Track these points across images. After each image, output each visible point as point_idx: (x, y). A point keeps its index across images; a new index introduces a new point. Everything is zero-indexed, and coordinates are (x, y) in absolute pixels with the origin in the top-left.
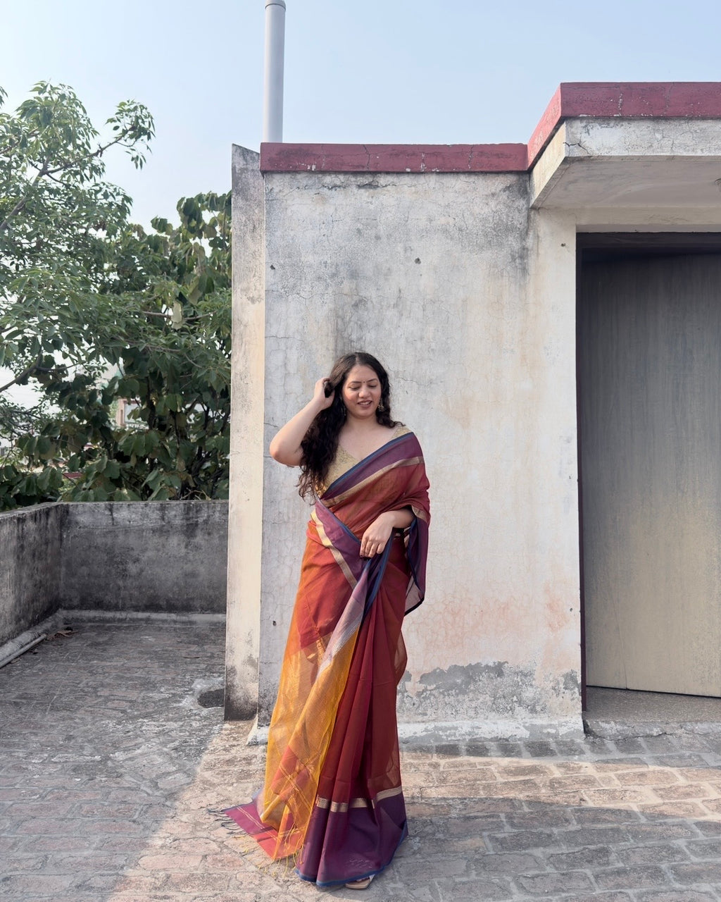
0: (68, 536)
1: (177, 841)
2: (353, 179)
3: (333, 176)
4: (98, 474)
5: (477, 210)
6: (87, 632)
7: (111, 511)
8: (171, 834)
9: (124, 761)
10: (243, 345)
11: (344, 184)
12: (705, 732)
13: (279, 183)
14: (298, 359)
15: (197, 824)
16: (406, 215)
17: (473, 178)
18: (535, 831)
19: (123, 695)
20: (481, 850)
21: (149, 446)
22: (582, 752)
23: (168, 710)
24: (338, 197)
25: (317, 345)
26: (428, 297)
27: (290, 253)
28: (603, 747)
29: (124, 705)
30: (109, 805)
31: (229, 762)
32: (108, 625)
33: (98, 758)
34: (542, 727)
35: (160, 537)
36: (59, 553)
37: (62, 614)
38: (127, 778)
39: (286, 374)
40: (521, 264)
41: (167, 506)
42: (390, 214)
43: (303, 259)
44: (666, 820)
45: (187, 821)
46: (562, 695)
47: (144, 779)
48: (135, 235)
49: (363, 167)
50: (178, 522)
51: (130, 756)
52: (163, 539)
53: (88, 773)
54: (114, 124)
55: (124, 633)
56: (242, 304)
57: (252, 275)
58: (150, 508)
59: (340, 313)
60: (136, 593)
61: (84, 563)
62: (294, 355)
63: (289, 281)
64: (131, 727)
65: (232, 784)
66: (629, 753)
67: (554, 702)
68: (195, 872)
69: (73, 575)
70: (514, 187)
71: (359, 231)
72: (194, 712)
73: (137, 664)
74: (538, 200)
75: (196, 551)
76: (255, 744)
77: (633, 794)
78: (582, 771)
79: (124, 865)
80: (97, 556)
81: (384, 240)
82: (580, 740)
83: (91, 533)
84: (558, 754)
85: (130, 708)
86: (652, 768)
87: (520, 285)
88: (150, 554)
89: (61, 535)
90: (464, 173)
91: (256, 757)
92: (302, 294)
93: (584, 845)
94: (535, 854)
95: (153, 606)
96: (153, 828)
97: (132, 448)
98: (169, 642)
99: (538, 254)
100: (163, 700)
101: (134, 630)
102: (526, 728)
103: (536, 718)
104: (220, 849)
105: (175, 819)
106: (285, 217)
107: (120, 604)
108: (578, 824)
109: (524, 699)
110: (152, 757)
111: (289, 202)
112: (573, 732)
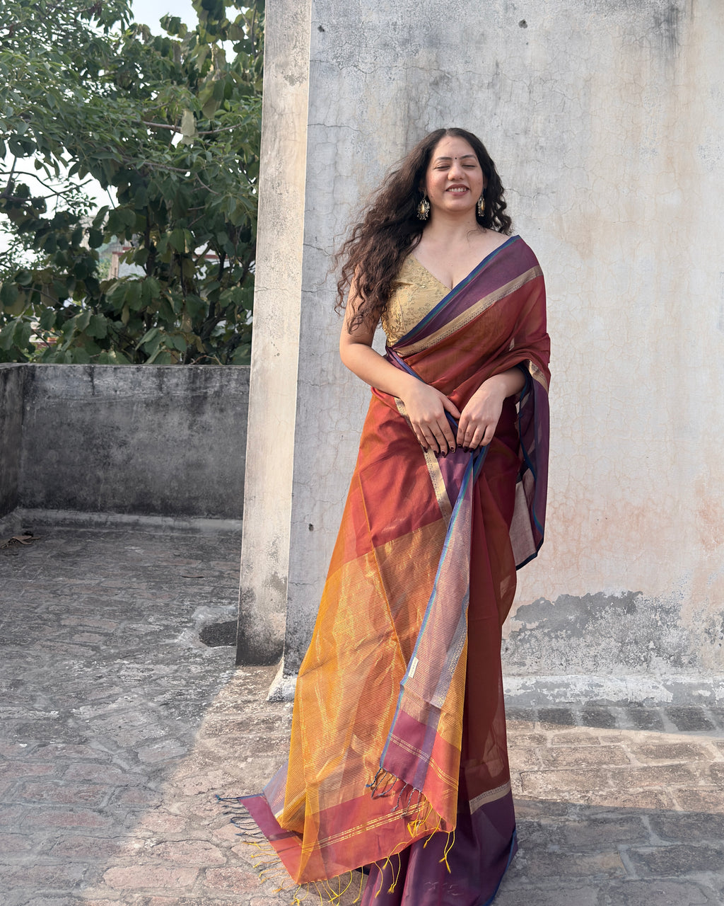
0: (32, 408)
1: (163, 845)
4: (78, 333)
6: (52, 539)
7: (91, 375)
8: (155, 833)
9: (91, 719)
10: (277, 141)
14: (353, 156)
15: (192, 818)
18: (695, 844)
19: (96, 625)
20: (618, 872)
21: (147, 297)
23: (157, 648)
25: (379, 137)
27: (345, 10)
29: (97, 639)
30: (66, 786)
31: (242, 726)
32: (82, 530)
33: (54, 714)
34: (691, 687)
35: (156, 412)
36: (20, 431)
37: (20, 514)
38: (94, 744)
39: (336, 177)
40: (668, 30)
41: (166, 371)
43: (363, 18)
45: (178, 812)
46: (718, 641)
47: (118, 747)
48: (140, 37)
50: (180, 393)
51: (100, 712)
52: (160, 415)
53: (39, 736)
55: (103, 542)
56: (276, 85)
58: (144, 373)
59: (414, 94)
60: (122, 489)
61: (52, 445)
62: (347, 151)
63: (345, 47)
64: (104, 670)
65: (246, 758)
67: (707, 651)
68: (187, 895)
69: (38, 461)
72: (194, 651)
73: (119, 583)
75: (203, 433)
76: (279, 700)
79: (81, 881)
80: (71, 436)
83: (62, 405)
84: (717, 728)
85: (105, 643)
87: (666, 59)
88: (141, 435)
89: (23, 408)
91: (280, 719)
92: (361, 66)
94: (701, 882)
95: (143, 506)
96: (127, 823)
97: (123, 300)
98: (162, 555)
99: (692, 18)
100: (152, 633)
101: (117, 537)
102: (668, 688)
103: (681, 674)
104: (225, 859)
105: (161, 809)
107: (99, 503)
109: (665, 645)
110: (131, 714)
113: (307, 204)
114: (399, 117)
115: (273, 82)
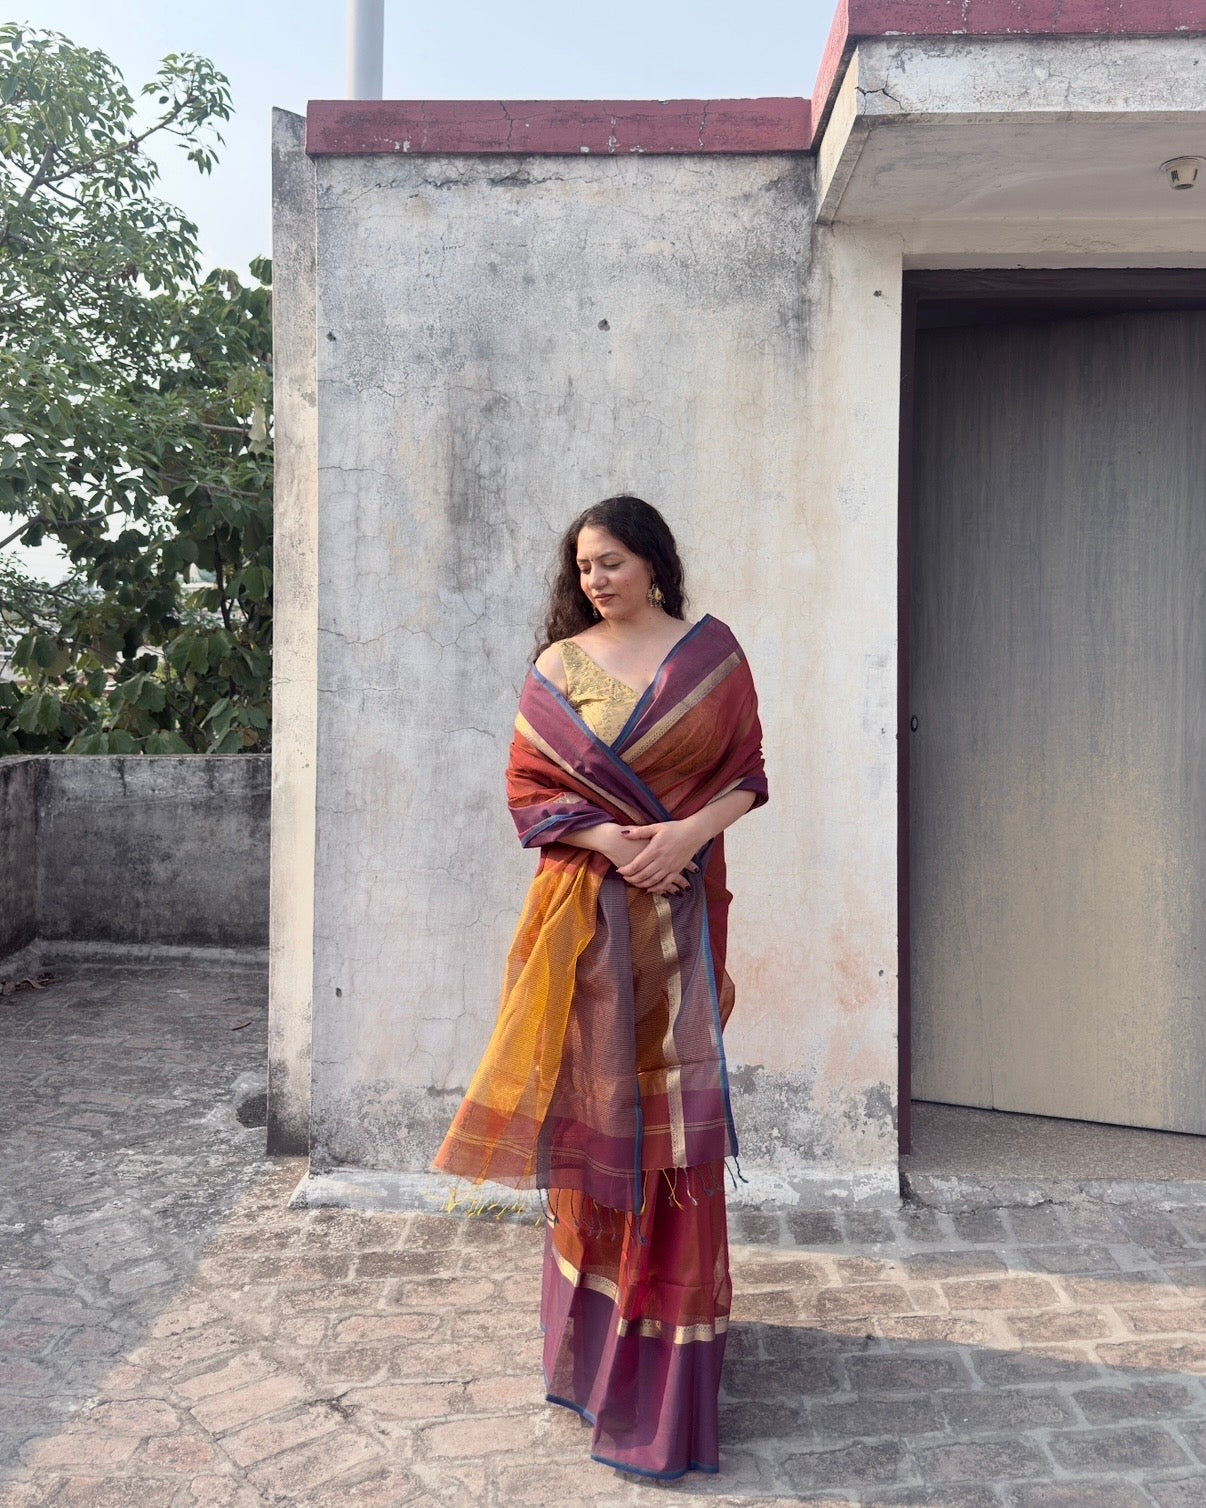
0: (48, 814)
1: (106, 1406)
2: (481, 168)
3: (444, 162)
5: (715, 226)
6: (78, 979)
7: (121, 769)
8: (100, 1390)
9: (63, 1234)
10: (296, 482)
11: (465, 178)
12: (1124, 1199)
13: (342, 176)
14: (381, 509)
15: (153, 1369)
16: (582, 237)
17: (708, 165)
18: (768, 1401)
19: (104, 1101)
21: (215, 655)
22: (890, 1237)
23: (177, 1131)
24: (454, 203)
25: (415, 483)
26: (626, 393)
27: (363, 310)
28: (931, 1228)
29: (101, 1121)
30: (6, 1327)
31: (249, 1241)
32: (118, 967)
33: (19, 1227)
34: (824, 1185)
35: (207, 816)
36: (34, 843)
37: (39, 947)
38: (59, 1269)
39: (358, 538)
40: (797, 330)
41: (217, 763)
42: (552, 235)
43: (388, 321)
44: (1020, 1386)
45: (138, 1361)
46: (861, 1127)
47: (88, 1272)
48: (225, 288)
49: (500, 144)
50: (237, 791)
51: (78, 1223)
52: (212, 820)
54: (159, 94)
55: (141, 983)
57: (311, 352)
58: (189, 766)
59: (459, 424)
60: (167, 913)
61: (76, 860)
62: (372, 502)
63: (364, 362)
65: (242, 1286)
66: (977, 1241)
67: (847, 1138)
68: (117, 1474)
69: (59, 881)
70: (787, 182)
71: (493, 267)
72: (222, 1135)
73: (147, 1042)
74: (826, 206)
76: (302, 1206)
77: (968, 1327)
78: (882, 1276)
80: (98, 849)
81: (542, 284)
82: (891, 1211)
83: (87, 809)
84: (846, 1240)
85: (110, 1126)
86: (1012, 1274)
87: (796, 370)
88: (189, 846)
89: (36, 813)
90: (691, 154)
91: (298, 1231)
92: (388, 387)
93: (855, 1434)
94: (760, 1453)
95: (196, 935)
96: (69, 1377)
97: (187, 660)
98: (213, 1001)
99: (830, 312)
100: (174, 1111)
101: (160, 976)
102: (794, 1186)
103: (813, 1168)
104: (178, 1424)
105: (118, 1357)
106: (355, 241)
107: (140, 932)
108: (853, 1389)
109: (793, 1133)
110: (116, 1226)
111: (361, 212)
112: (880, 1197)
113: (320, 575)
114: (440, 455)
115: (287, 403)
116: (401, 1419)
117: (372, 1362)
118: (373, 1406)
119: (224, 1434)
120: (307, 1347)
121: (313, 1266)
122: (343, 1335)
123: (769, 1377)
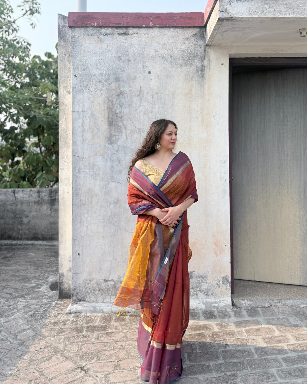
1: (19, 372)
2: (116, 30)
3: (106, 29)
5: (179, 46)
6: (3, 251)
7: (14, 192)
8: (17, 367)
9: (4, 323)
10: (65, 115)
11: (112, 33)
12: (291, 305)
13: (78, 32)
14: (89, 122)
15: (31, 361)
16: (143, 49)
17: (177, 30)
18: (201, 363)
19: (12, 285)
21: (38, 161)
22: (230, 317)
23: (33, 293)
24: (108, 40)
25: (99, 115)
26: (155, 91)
27: (84, 69)
28: (241, 314)
29: (12, 291)
31: (56, 323)
32: (14, 247)
34: (211, 303)
35: (38, 205)
38: (3, 333)
39: (83, 130)
40: (201, 74)
41: (40, 190)
42: (135, 49)
43: (91, 71)
44: (267, 357)
45: (27, 358)
46: (221, 287)
47: (11, 334)
48: (37, 60)
49: (121, 24)
50: (46, 198)
51: (7, 320)
52: (39, 206)
55: (21, 251)
57: (69, 80)
58: (33, 192)
59: (111, 99)
60: (27, 232)
61: (2, 218)
62: (87, 120)
63: (84, 83)
65: (54, 336)
66: (253, 317)
67: (217, 290)
70: (198, 35)
71: (119, 57)
72: (46, 294)
74: (209, 41)
75: (55, 212)
76: (70, 313)
77: (252, 341)
78: (229, 328)
80: (8, 215)
81: (133, 62)
82: (230, 309)
83: (5, 204)
84: (218, 318)
85: (15, 292)
86: (263, 326)
87: (201, 84)
90: (172, 27)
91: (69, 320)
92: (91, 89)
93: (225, 372)
94: (199, 378)
95: (35, 238)
96: (8, 364)
97: (30, 162)
98: (41, 256)
99: (210, 69)
100: (32, 287)
101: (26, 249)
102: (203, 304)
103: (208, 298)
104: (39, 376)
105: (21, 357)
106: (82, 50)
107: (20, 237)
108: (223, 359)
109: (203, 289)
110: (18, 320)
111: (83, 42)
112: (226, 306)
113: (73, 140)
114: (106, 108)
115: (62, 93)
116: (101, 372)
117: (92, 356)
118: (93, 369)
119: (52, 378)
120: (74, 353)
121: (74, 330)
122: (83, 349)
123: (200, 357)
